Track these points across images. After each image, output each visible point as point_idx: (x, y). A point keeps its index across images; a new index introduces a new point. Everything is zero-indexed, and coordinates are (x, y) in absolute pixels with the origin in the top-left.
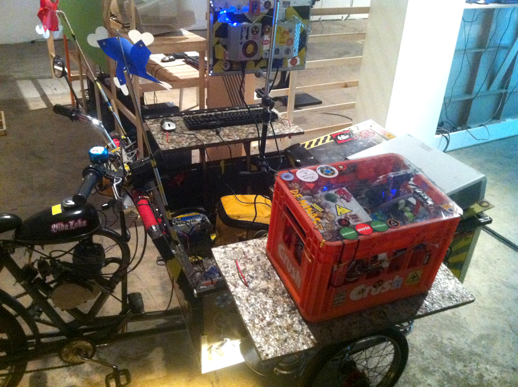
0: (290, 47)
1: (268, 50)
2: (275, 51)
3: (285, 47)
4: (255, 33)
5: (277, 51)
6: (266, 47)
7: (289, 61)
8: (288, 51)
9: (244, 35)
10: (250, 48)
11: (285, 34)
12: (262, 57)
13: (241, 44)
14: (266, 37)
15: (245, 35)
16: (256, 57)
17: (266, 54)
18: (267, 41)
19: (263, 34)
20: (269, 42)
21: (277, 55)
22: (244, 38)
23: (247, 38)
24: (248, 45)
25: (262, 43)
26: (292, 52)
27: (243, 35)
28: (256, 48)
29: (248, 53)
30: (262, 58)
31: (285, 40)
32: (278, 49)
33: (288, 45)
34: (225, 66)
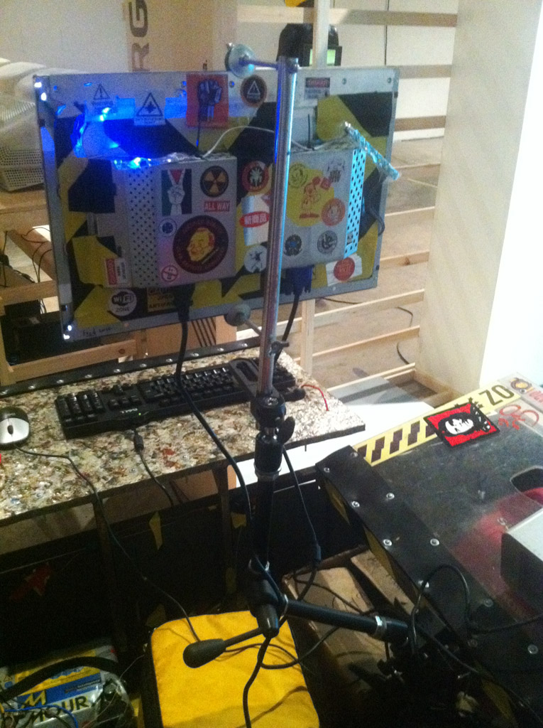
0: (335, 229)
1: (264, 244)
2: (287, 246)
3: (318, 228)
4: (214, 189)
5: (293, 245)
6: (256, 236)
7: (330, 267)
8: (327, 243)
9: (176, 200)
10: (201, 243)
11: (318, 187)
12: (244, 268)
13: (167, 228)
14: (256, 203)
15: (180, 200)
16: (223, 270)
17: (258, 257)
18: (259, 213)
19: (242, 193)
20: (264, 218)
21: (293, 257)
22: (176, 211)
23: (186, 206)
24: (191, 233)
25: (242, 221)
26: (339, 242)
27: (171, 200)
28: (221, 240)
29: (193, 258)
30: (243, 271)
31: (318, 209)
32: (298, 238)
33: (329, 222)
34: (120, 303)
